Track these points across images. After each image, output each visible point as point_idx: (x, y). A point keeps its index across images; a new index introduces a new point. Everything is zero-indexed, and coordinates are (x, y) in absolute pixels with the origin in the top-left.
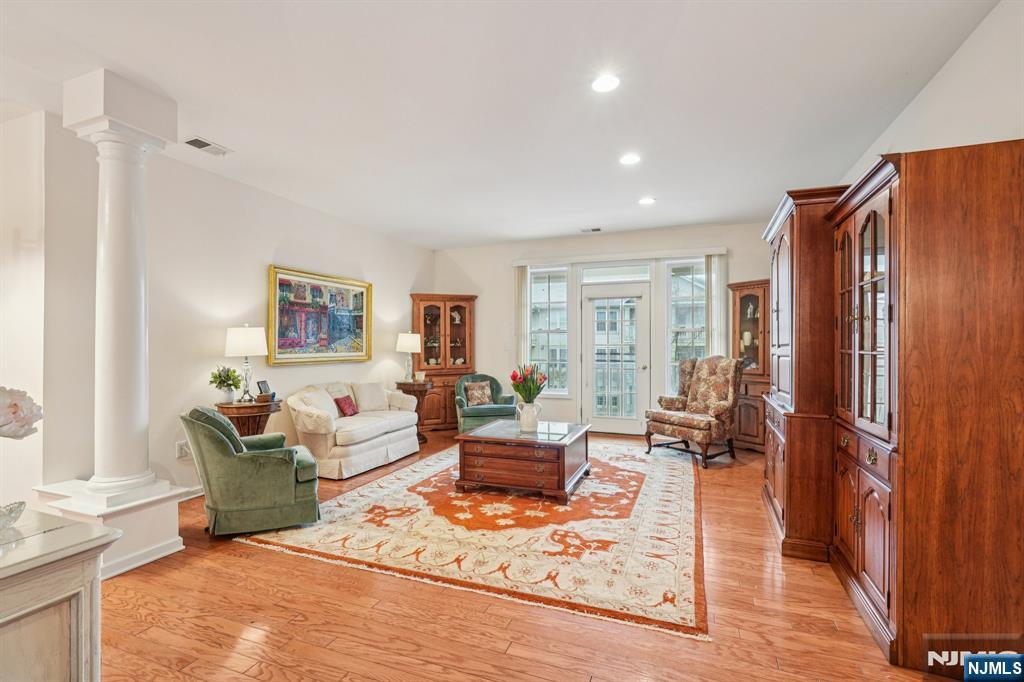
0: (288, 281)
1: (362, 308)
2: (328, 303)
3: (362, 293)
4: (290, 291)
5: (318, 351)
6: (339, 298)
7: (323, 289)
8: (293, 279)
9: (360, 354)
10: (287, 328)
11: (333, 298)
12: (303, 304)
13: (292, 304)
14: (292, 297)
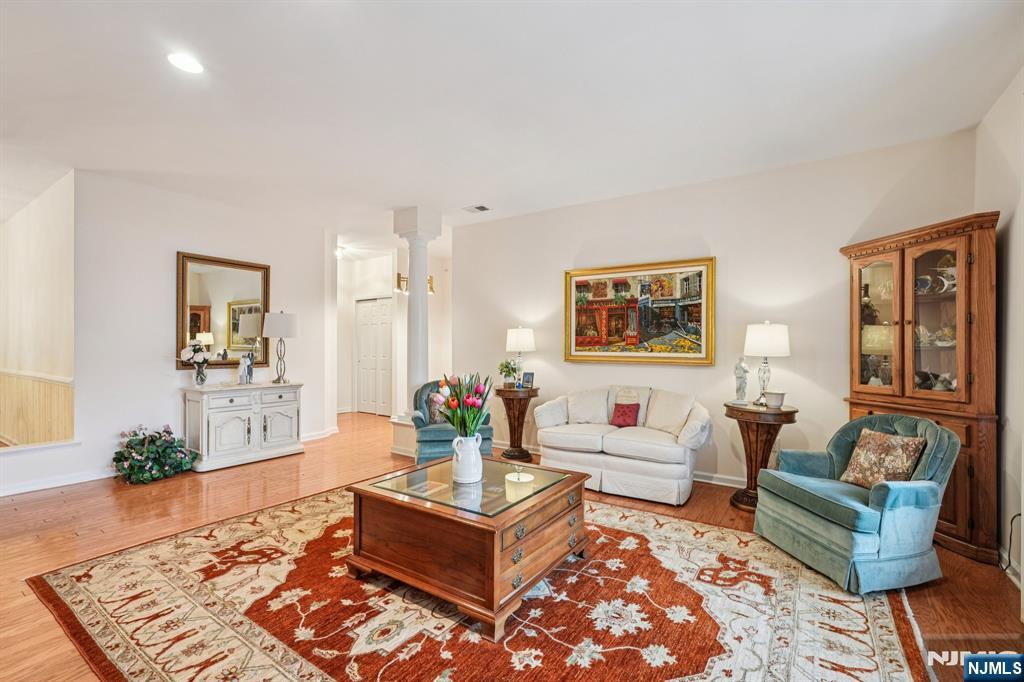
0: (586, 281)
1: (699, 294)
2: (637, 295)
3: (700, 275)
4: (588, 291)
5: (622, 351)
6: (654, 287)
7: (630, 282)
8: (591, 279)
9: (697, 355)
10: (585, 326)
11: (645, 289)
12: (603, 301)
13: (591, 303)
14: (590, 296)
